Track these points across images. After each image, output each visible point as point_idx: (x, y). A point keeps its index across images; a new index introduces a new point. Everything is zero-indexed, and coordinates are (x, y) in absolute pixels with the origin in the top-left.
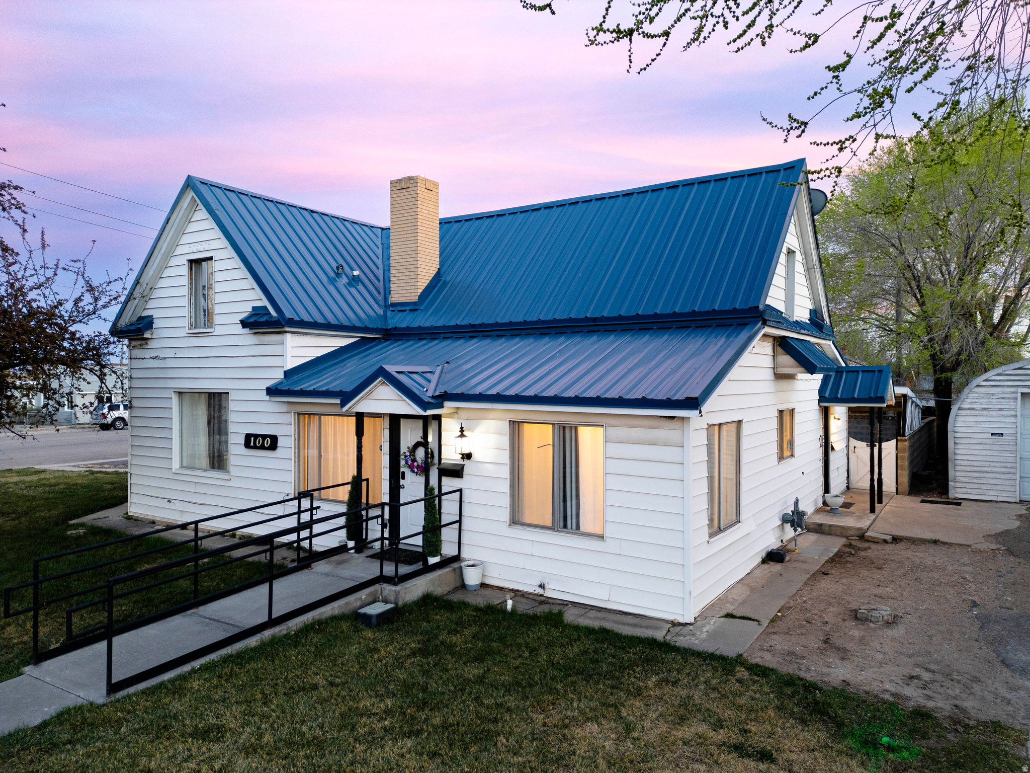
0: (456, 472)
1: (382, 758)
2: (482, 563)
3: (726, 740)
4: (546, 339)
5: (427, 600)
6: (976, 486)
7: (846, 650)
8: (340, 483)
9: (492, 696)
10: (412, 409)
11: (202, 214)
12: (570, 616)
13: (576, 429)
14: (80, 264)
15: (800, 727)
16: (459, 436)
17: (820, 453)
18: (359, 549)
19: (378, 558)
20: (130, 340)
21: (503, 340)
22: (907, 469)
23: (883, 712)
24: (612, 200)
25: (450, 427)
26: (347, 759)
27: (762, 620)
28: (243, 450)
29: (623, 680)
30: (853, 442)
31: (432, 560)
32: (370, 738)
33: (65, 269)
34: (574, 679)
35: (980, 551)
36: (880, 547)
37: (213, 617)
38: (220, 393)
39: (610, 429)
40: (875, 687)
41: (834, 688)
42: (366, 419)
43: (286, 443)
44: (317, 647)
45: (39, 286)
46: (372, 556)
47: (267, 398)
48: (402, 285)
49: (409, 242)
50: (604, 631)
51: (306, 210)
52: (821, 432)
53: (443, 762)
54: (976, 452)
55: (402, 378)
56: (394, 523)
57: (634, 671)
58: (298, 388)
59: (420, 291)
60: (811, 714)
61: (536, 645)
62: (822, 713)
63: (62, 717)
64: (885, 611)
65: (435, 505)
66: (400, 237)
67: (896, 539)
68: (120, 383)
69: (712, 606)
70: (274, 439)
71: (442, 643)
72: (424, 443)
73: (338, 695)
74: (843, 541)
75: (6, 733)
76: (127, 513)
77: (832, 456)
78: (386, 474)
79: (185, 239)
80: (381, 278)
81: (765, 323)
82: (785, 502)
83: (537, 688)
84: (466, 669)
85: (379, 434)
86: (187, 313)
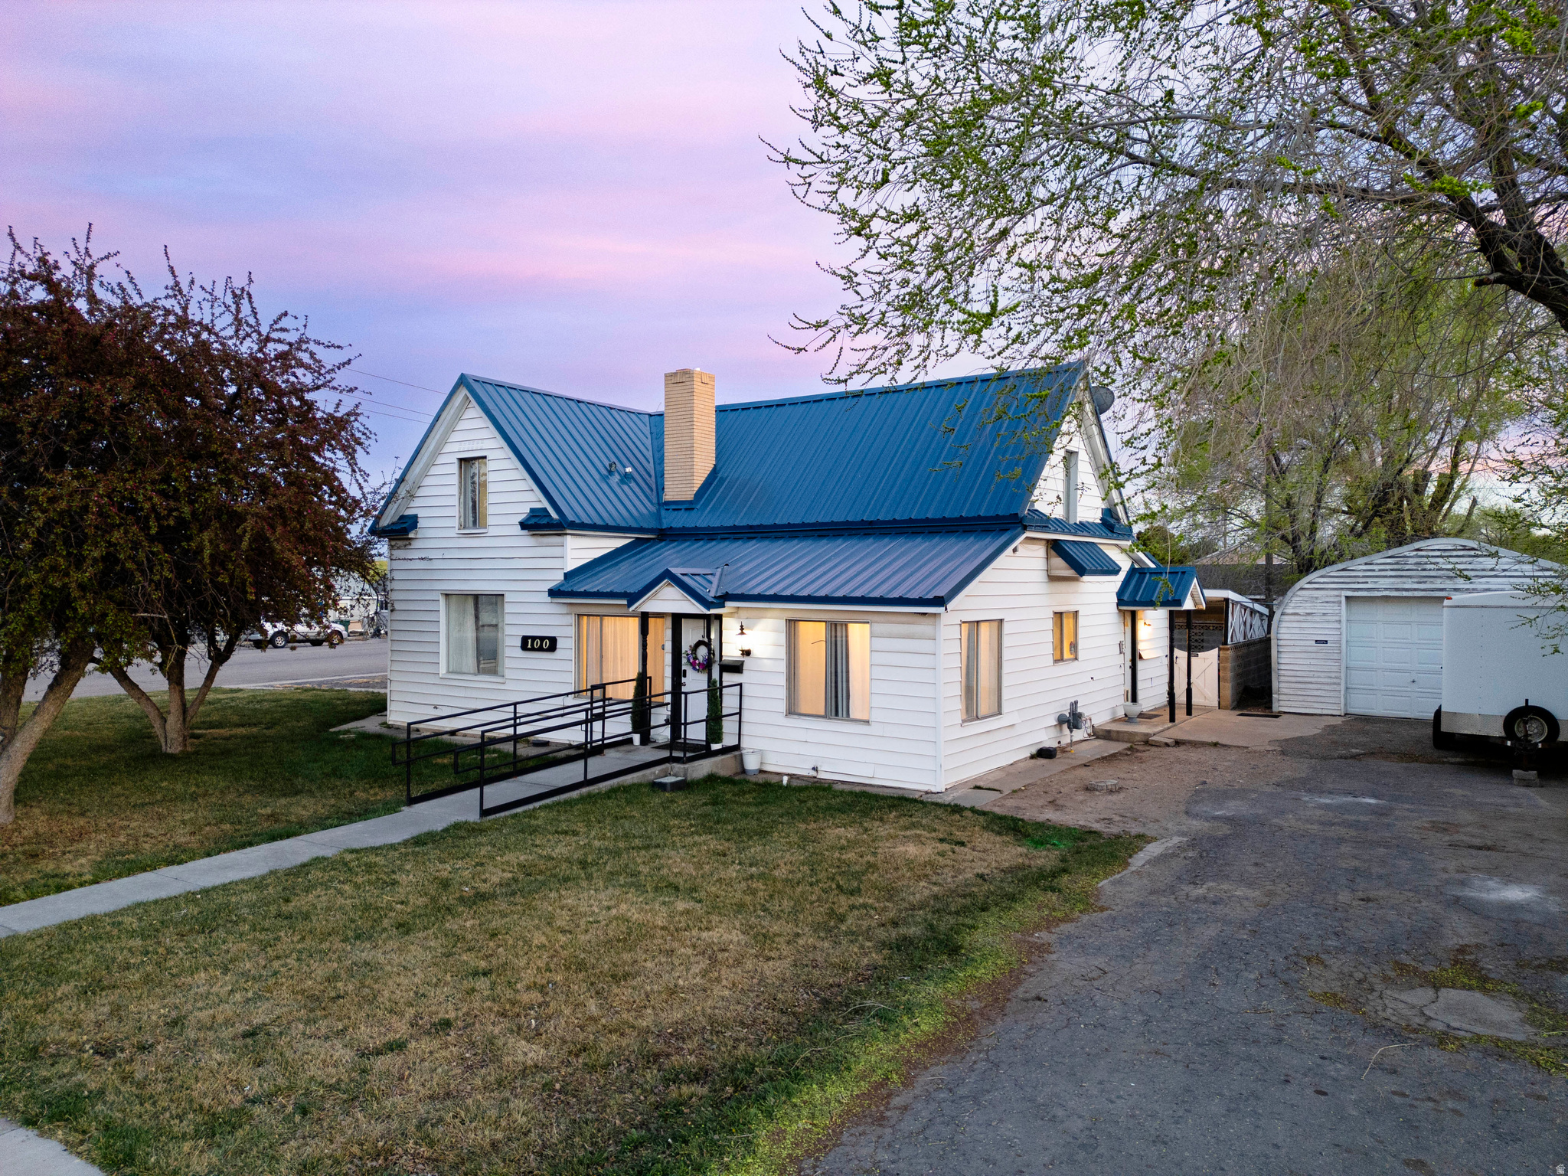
0: (736, 668)
1: (693, 841)
2: (760, 750)
4: (824, 541)
5: (712, 779)
6: (1301, 699)
8: (624, 679)
10: (693, 607)
11: (474, 412)
12: (837, 787)
13: (846, 626)
16: (739, 634)
17: (1121, 660)
18: (644, 742)
19: (664, 747)
20: (392, 540)
21: (781, 542)
22: (1230, 681)
25: (730, 626)
26: (669, 842)
27: (1004, 791)
28: (519, 652)
31: (715, 747)
32: (682, 835)
34: (832, 812)
35: (1255, 751)
36: (1158, 749)
39: (875, 625)
42: (649, 619)
43: (565, 644)
44: (627, 800)
46: (658, 746)
47: (549, 599)
48: (676, 482)
49: (683, 439)
51: (572, 400)
52: (1123, 638)
53: (735, 842)
54: (1301, 661)
55: (686, 579)
56: (676, 721)
58: (580, 590)
59: (696, 489)
60: (1007, 831)
61: (805, 799)
62: (1016, 831)
64: (1112, 782)
65: (717, 697)
66: (675, 432)
67: (1178, 743)
69: (965, 783)
70: (553, 641)
71: (728, 800)
72: (706, 642)
73: (652, 819)
74: (1126, 744)
76: (386, 722)
77: (1140, 665)
78: (668, 672)
79: (454, 437)
80: (653, 473)
81: (1025, 528)
82: (1062, 703)
83: (804, 816)
85: (661, 633)
86: (457, 514)
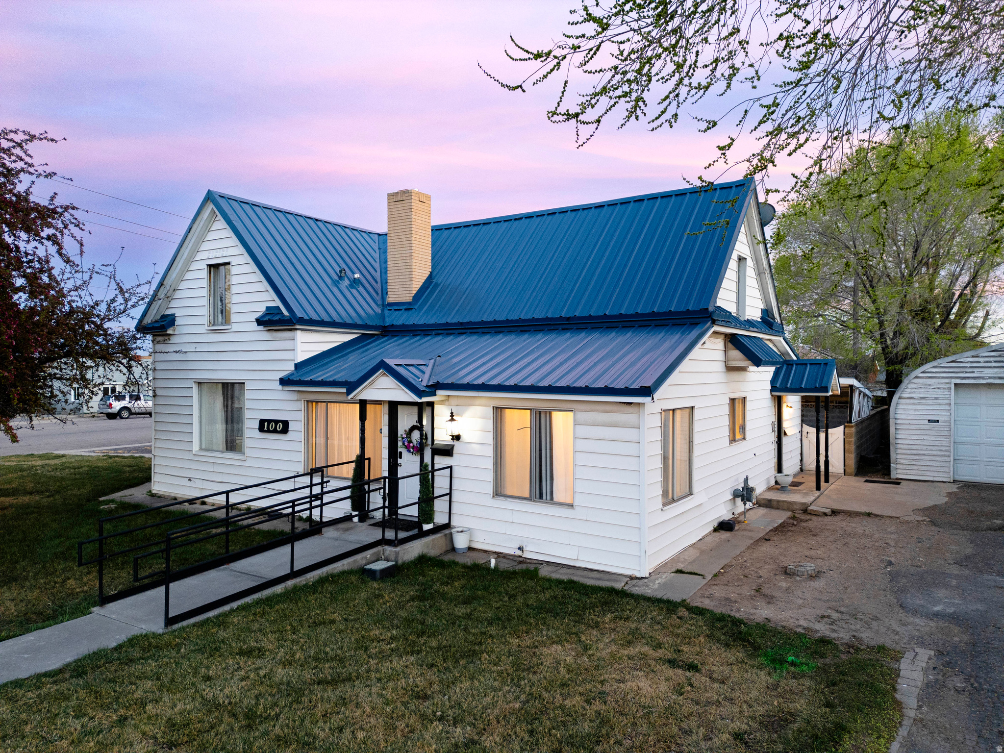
0: (447, 451)
1: (391, 668)
2: (469, 529)
3: (663, 656)
4: (527, 336)
5: (422, 560)
6: (915, 468)
7: (772, 597)
8: (344, 461)
9: (477, 627)
10: (406, 396)
11: (220, 224)
12: (544, 572)
13: (550, 413)
14: (111, 269)
15: (724, 649)
16: (450, 420)
17: (773, 437)
18: (362, 520)
19: (379, 526)
20: (154, 336)
21: (488, 336)
22: (853, 452)
23: (793, 640)
24: (586, 211)
25: (442, 412)
26: (363, 669)
27: (706, 575)
28: (257, 434)
29: (585, 617)
30: (806, 428)
31: (427, 527)
32: (380, 656)
33: (97, 273)
34: (544, 615)
35: (907, 522)
36: (820, 519)
37: (242, 571)
38: (233, 384)
39: (578, 414)
40: (791, 623)
41: (757, 624)
42: (368, 406)
43: (297, 427)
44: (332, 594)
45: (76, 289)
46: (374, 525)
47: (280, 387)
48: (397, 287)
49: (404, 249)
50: (572, 582)
51: (311, 218)
52: (774, 419)
53: (438, 671)
54: (915, 437)
55: (400, 370)
56: (392, 496)
57: (594, 611)
58: (308, 379)
59: (414, 292)
60: (734, 641)
61: (514, 592)
62: (743, 640)
63: (132, 642)
64: (810, 567)
65: (429, 480)
66: (396, 244)
67: (834, 512)
68: (145, 374)
69: (665, 565)
70: (286, 424)
71: (436, 591)
72: (420, 427)
73: (352, 627)
74: (789, 514)
75: (91, 652)
76: (150, 491)
77: (785, 440)
78: (385, 453)
79: (205, 246)
80: (379, 280)
81: (714, 322)
82: (737, 480)
83: (514, 622)
84: (456, 609)
85: (379, 419)
86: (206, 313)
